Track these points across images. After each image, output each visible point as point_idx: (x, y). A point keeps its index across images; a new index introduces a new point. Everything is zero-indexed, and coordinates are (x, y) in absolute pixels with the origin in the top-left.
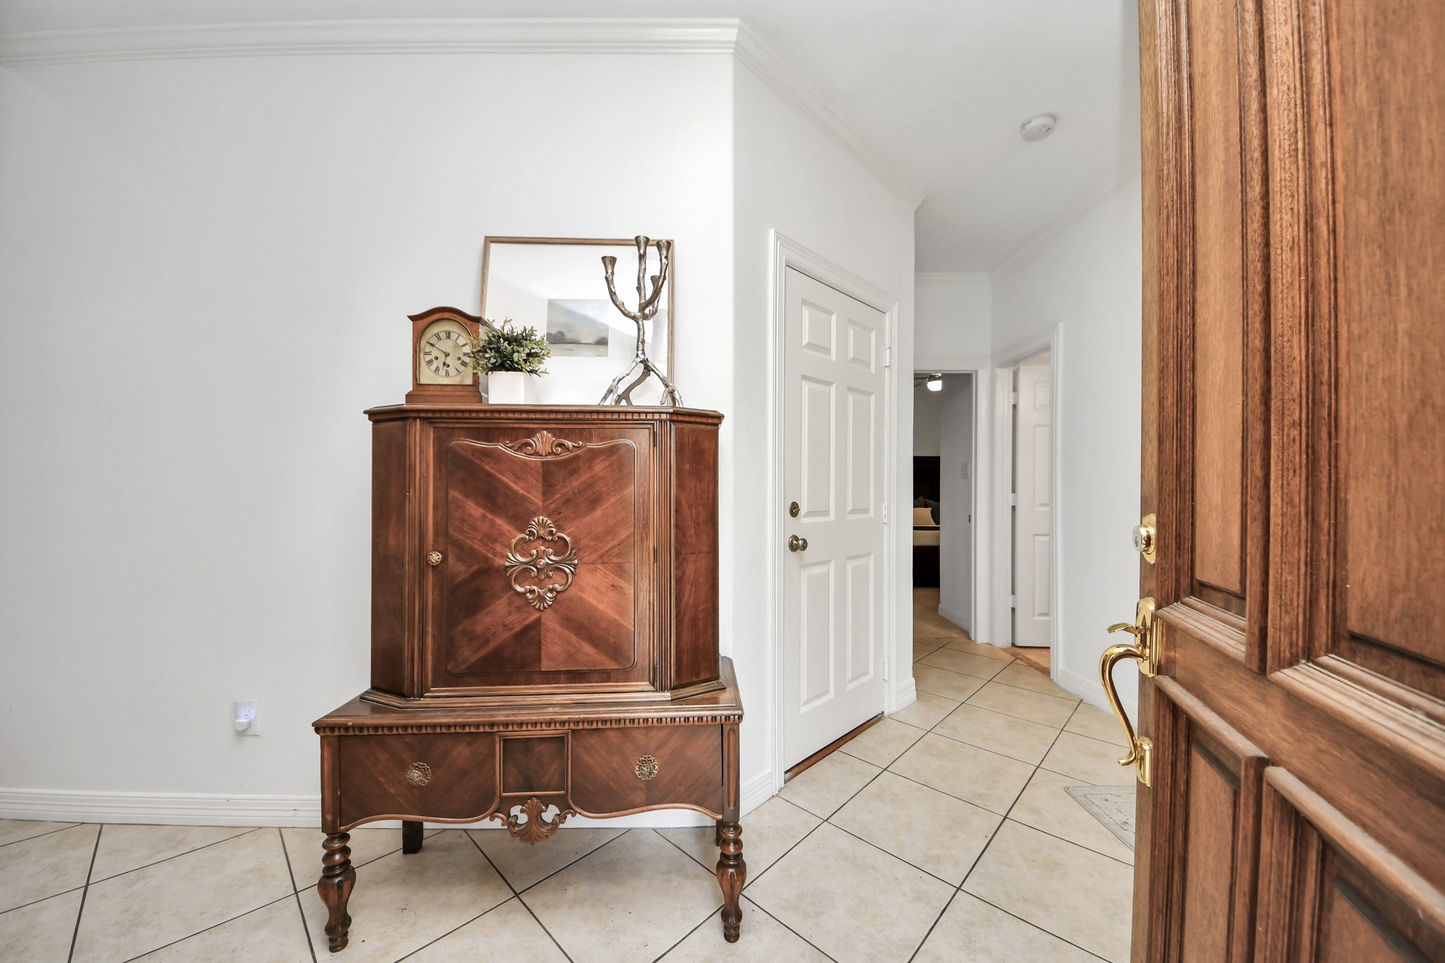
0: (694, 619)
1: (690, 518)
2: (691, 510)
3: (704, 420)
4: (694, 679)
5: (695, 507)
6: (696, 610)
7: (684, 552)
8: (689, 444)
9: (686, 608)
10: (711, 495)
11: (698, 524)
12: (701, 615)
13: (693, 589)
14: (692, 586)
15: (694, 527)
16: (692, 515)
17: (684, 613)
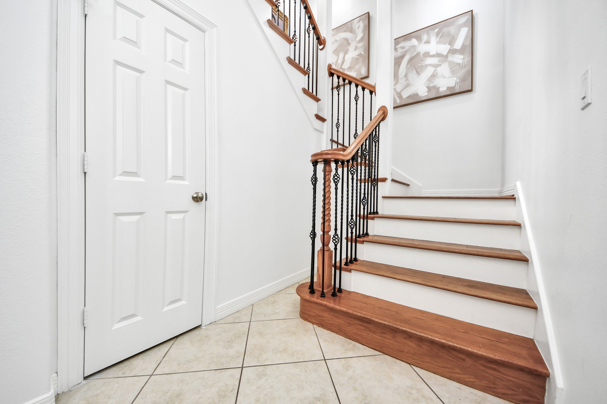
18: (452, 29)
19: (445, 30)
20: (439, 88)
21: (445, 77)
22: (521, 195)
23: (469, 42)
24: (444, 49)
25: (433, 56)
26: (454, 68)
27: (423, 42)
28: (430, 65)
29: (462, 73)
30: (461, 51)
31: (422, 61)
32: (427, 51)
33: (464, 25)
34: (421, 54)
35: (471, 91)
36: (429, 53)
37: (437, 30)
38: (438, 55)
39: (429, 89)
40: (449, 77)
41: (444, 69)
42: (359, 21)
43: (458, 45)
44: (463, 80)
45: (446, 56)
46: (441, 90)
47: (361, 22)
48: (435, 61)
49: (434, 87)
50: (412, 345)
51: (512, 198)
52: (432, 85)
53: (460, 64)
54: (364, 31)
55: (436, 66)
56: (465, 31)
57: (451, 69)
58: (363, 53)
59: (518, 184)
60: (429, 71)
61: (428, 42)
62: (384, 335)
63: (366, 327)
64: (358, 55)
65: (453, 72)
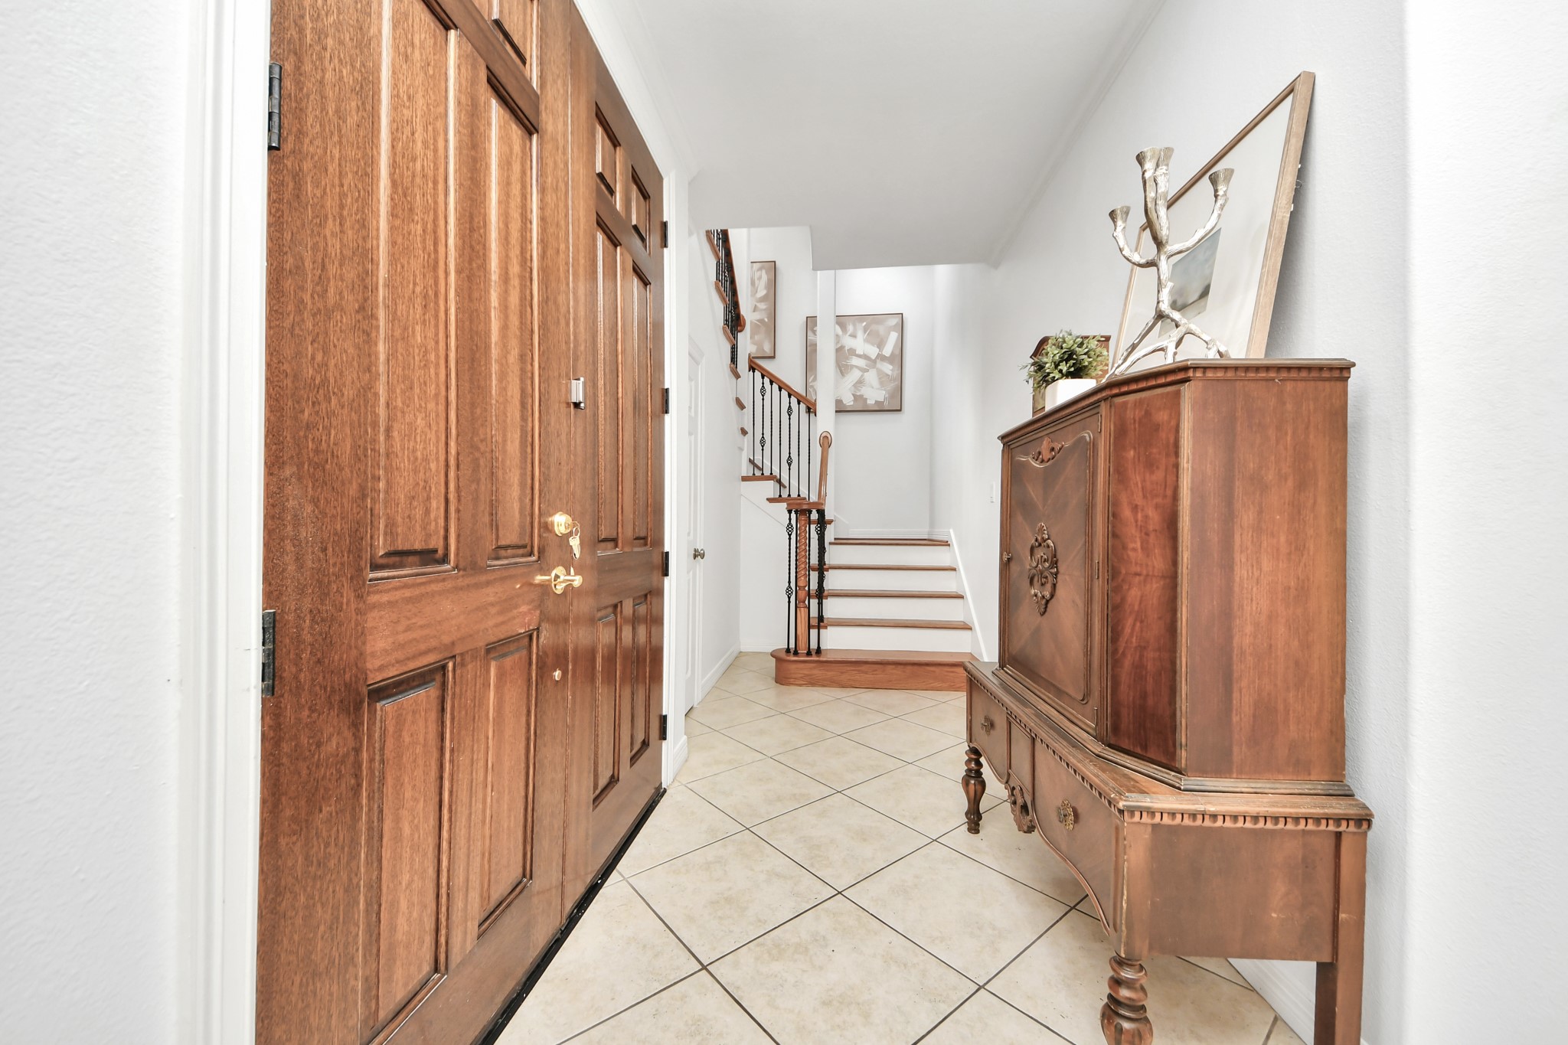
0: (1139, 667)
1: (1134, 524)
2: (1137, 513)
3: (1162, 381)
4: (1138, 750)
5: (1142, 510)
6: (1141, 657)
7: (1123, 571)
8: (1135, 421)
9: (1125, 648)
10: (1169, 492)
11: (1147, 534)
12: (1150, 666)
13: (1138, 624)
14: (1136, 620)
15: (1141, 537)
16: (1136, 521)
17: (1123, 653)
18: (881, 329)
19: (874, 327)
20: (866, 399)
21: (873, 388)
22: (954, 541)
23: (898, 352)
24: (873, 352)
25: (859, 356)
26: (883, 377)
27: (848, 334)
28: (857, 367)
29: (892, 385)
30: (890, 360)
31: (847, 358)
32: (854, 347)
33: (893, 328)
34: (846, 348)
35: (900, 410)
36: (855, 350)
37: (865, 323)
38: (865, 357)
39: (856, 398)
40: (878, 389)
41: (871, 377)
42: (760, 269)
43: (888, 351)
44: (892, 396)
45: (874, 361)
46: (869, 402)
47: (764, 271)
48: (861, 363)
49: (861, 396)
50: (897, 672)
51: (946, 544)
52: (858, 394)
53: (889, 375)
54: (767, 287)
55: (865, 371)
56: (894, 336)
57: (880, 379)
58: (766, 320)
59: (951, 531)
60: (856, 375)
61: (854, 336)
62: (875, 673)
63: (859, 671)
64: (758, 321)
65: (882, 383)
